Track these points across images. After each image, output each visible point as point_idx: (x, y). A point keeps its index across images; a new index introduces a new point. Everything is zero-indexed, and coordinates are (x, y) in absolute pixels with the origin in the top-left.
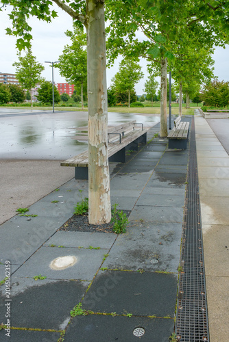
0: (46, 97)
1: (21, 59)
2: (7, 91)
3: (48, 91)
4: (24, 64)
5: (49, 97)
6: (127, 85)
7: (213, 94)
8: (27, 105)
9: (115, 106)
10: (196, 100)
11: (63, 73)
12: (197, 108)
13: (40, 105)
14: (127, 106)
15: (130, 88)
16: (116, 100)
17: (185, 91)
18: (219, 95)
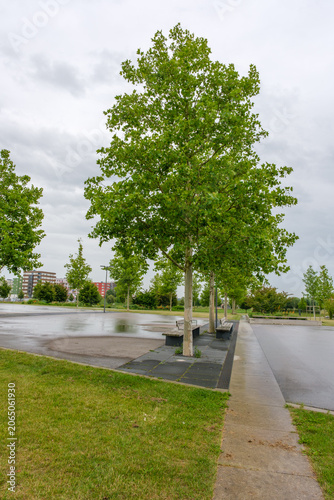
0: (86, 297)
1: (72, 261)
2: (53, 290)
3: (90, 291)
4: (75, 266)
5: (90, 297)
6: (170, 287)
7: (259, 300)
8: (69, 305)
9: (156, 308)
10: (244, 307)
11: (112, 276)
12: (244, 314)
13: (80, 305)
14: (168, 309)
15: (171, 290)
16: (157, 303)
17: (231, 296)
18: (266, 301)
